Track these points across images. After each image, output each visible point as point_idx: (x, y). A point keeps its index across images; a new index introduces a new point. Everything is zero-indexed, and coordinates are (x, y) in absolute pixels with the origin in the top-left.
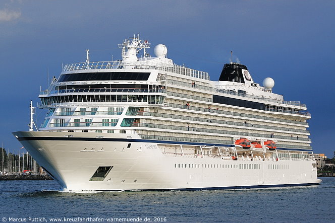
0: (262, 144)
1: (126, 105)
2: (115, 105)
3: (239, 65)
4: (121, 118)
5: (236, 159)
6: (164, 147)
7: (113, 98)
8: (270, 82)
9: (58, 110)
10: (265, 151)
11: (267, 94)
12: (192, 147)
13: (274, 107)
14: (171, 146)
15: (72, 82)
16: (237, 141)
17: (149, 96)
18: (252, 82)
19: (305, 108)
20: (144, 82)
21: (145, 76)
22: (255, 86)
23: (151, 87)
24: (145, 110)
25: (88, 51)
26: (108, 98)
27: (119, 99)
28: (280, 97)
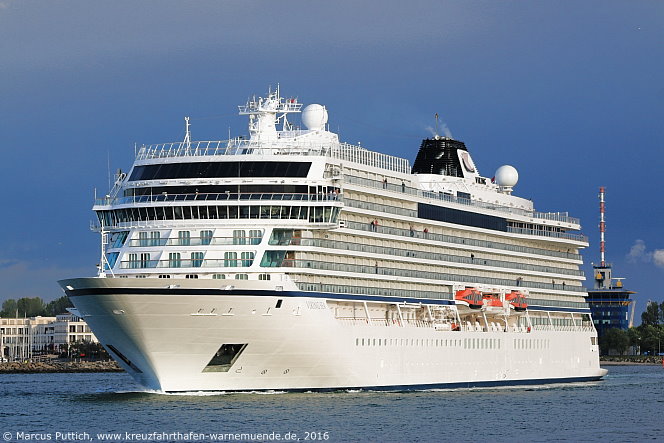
0: (502, 299)
1: (267, 226)
2: (248, 224)
3: (451, 141)
4: (260, 251)
5: (458, 329)
6: (336, 306)
7: (243, 213)
8: (509, 174)
9: (135, 235)
10: (508, 313)
11: (506, 199)
12: (382, 306)
13: (521, 224)
14: (346, 304)
15: (161, 181)
16: (459, 293)
17: (312, 208)
18: (476, 174)
19: (577, 227)
20: (300, 181)
21: (302, 169)
22: (484, 182)
23: (313, 189)
24: (303, 234)
25: (187, 119)
26: (233, 212)
27: (254, 213)
28: (528, 204)
